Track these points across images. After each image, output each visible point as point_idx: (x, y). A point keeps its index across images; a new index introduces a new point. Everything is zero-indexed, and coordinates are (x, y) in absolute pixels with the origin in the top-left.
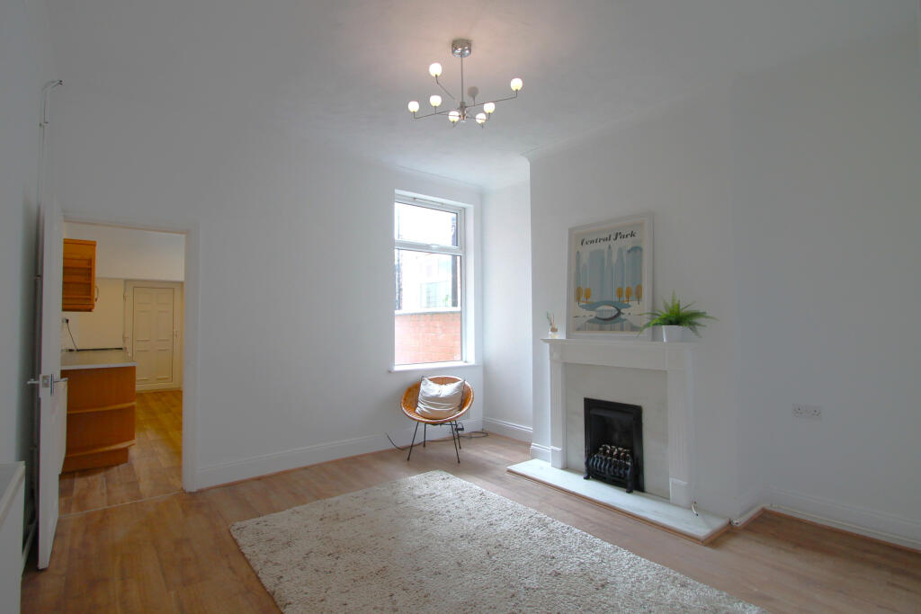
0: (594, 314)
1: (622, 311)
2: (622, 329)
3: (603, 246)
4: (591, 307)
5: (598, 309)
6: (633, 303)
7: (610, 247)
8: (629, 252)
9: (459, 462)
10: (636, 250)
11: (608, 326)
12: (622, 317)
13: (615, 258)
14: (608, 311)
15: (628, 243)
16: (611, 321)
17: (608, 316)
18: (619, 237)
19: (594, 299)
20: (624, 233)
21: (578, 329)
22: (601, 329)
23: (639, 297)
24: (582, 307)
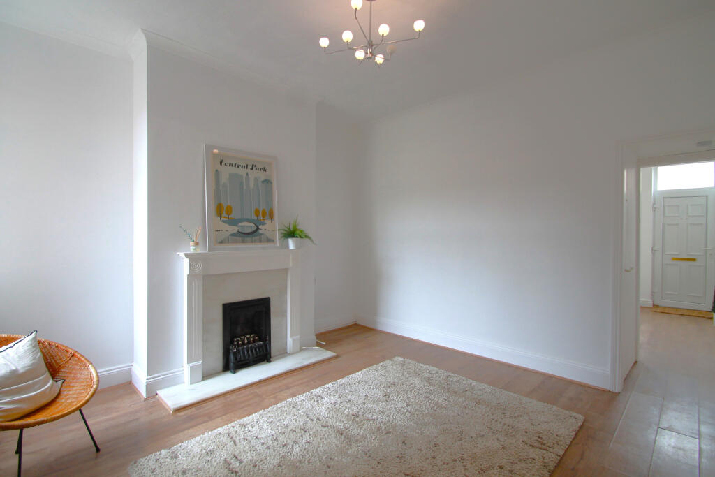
0: (235, 229)
1: (260, 227)
2: (260, 242)
3: (242, 172)
4: (233, 222)
5: (240, 224)
6: (268, 222)
7: (247, 174)
8: (263, 182)
9: (98, 450)
10: (267, 182)
11: (249, 239)
12: (260, 231)
13: (252, 184)
14: (247, 227)
15: (261, 175)
16: (251, 235)
17: (249, 231)
18: (254, 168)
19: (235, 214)
20: (259, 166)
21: (221, 242)
22: (243, 242)
23: (271, 217)
24: (224, 222)
